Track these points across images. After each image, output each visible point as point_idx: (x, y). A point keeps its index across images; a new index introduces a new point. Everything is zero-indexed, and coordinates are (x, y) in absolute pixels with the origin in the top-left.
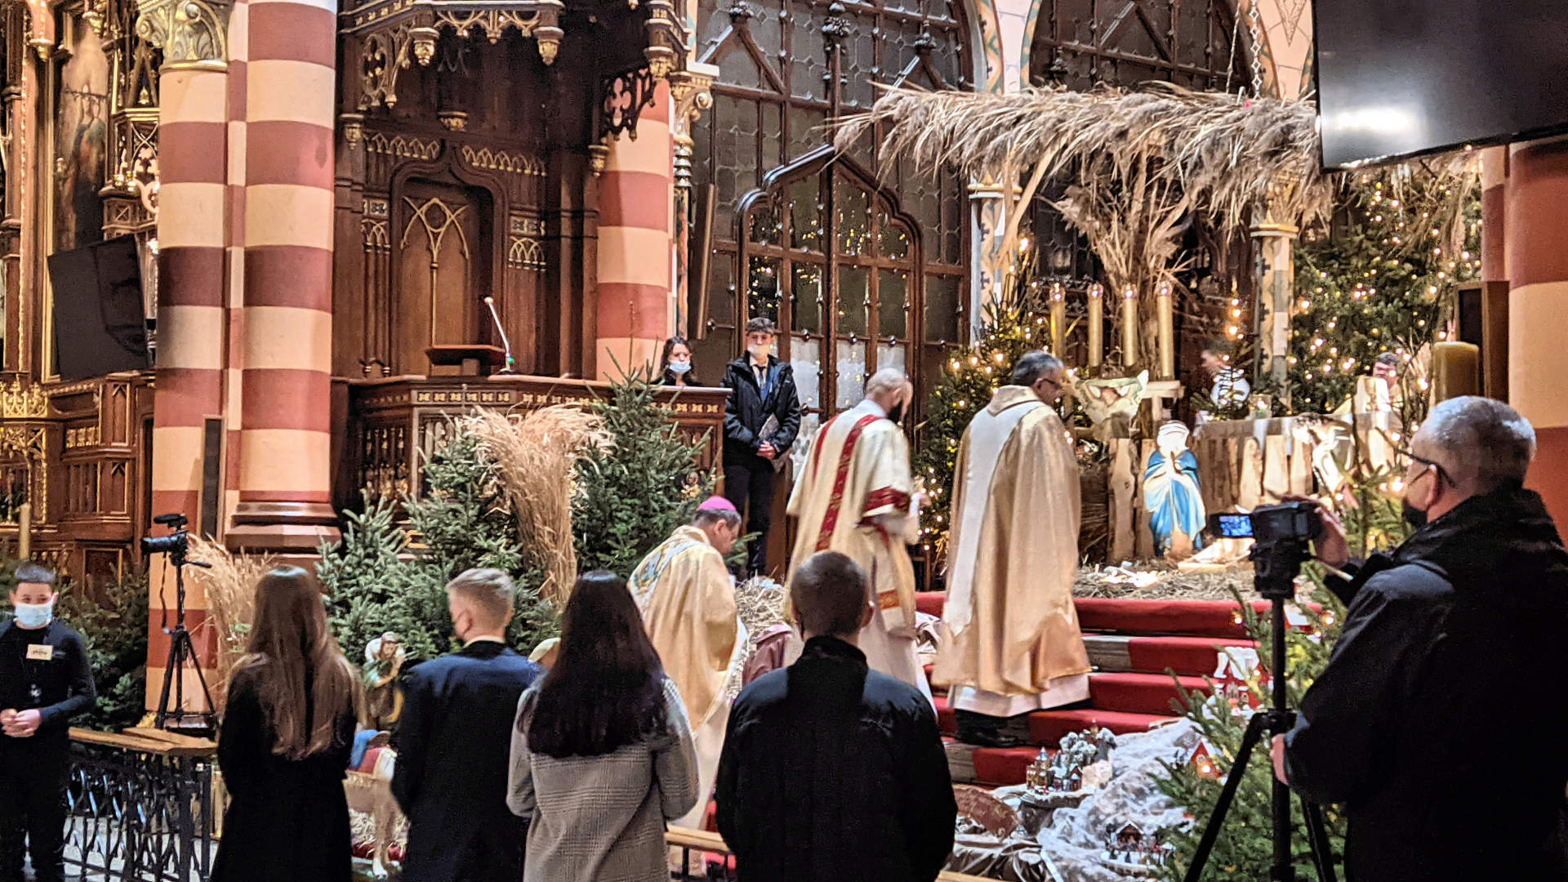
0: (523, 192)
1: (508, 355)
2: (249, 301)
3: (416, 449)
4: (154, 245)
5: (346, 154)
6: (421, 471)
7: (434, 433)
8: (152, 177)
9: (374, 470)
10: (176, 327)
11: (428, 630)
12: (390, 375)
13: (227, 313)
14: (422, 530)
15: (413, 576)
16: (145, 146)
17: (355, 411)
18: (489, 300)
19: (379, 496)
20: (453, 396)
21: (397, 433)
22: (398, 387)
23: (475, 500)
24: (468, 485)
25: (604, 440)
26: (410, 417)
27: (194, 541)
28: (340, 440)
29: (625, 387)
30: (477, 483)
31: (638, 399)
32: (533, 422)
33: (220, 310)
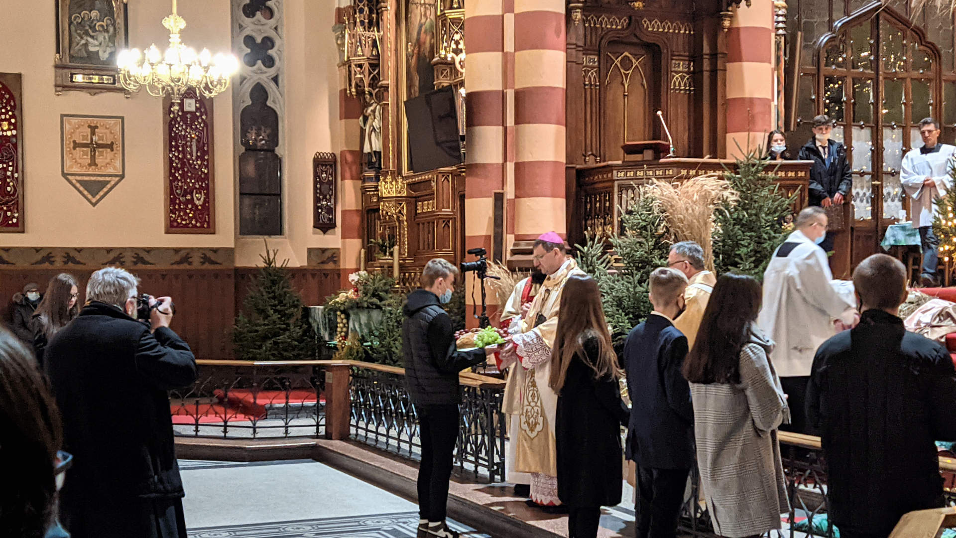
0: (679, 45)
1: (671, 146)
2: (517, 122)
3: (616, 206)
4: (463, 92)
5: (572, 30)
6: (619, 219)
7: (627, 196)
8: (461, 51)
9: (591, 219)
10: (477, 139)
11: (626, 315)
12: (600, 162)
15: (616, 283)
16: (457, 33)
17: (580, 185)
18: (659, 113)
19: (595, 235)
20: (638, 173)
21: (605, 196)
22: (605, 170)
23: (653, 236)
24: (648, 227)
25: (732, 197)
26: (613, 187)
27: (489, 264)
28: (571, 204)
29: (745, 163)
30: (653, 225)
31: (753, 169)
32: (688, 187)
33: (501, 128)
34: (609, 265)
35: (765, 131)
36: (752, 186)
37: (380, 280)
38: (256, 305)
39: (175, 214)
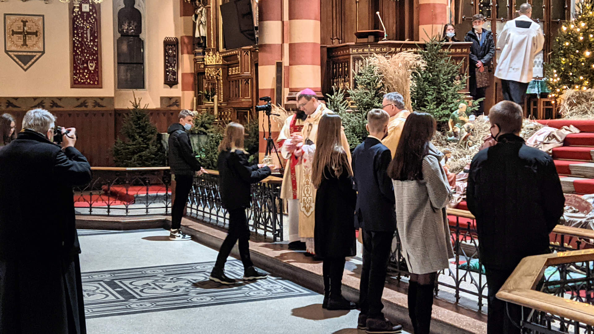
1: (385, 33)
2: (291, 18)
3: (352, 70)
6: (354, 78)
7: (358, 64)
9: (336, 78)
10: (265, 29)
11: (358, 138)
12: (342, 43)
13: (283, 22)
14: (355, 101)
15: (352, 117)
17: (329, 57)
18: (378, 13)
19: (339, 88)
20: (365, 50)
21: (345, 65)
22: (346, 47)
23: (374, 89)
24: (371, 83)
25: (422, 64)
26: (349, 58)
27: (274, 107)
28: (324, 68)
29: (430, 43)
30: (374, 82)
31: (435, 48)
32: (395, 59)
33: (280, 22)
34: (348, 107)
35: (442, 24)
36: (435, 58)
37: (206, 117)
38: (128, 132)
39: (77, 76)
